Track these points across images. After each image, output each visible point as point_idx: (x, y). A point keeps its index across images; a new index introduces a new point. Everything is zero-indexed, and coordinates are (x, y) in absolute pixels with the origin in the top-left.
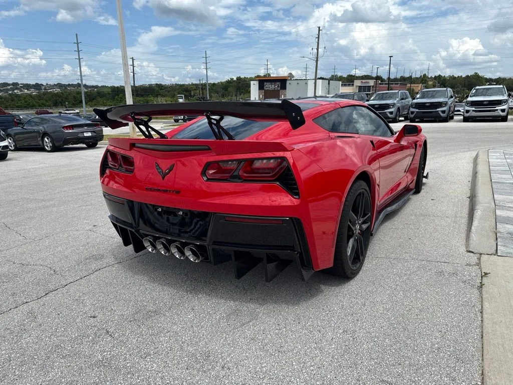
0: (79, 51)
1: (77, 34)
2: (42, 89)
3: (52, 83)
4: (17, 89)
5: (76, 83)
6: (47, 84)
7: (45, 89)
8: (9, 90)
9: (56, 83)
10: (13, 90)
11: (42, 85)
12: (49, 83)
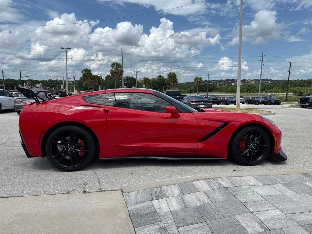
0: (262, 61)
1: (263, 51)
2: (245, 82)
3: (251, 79)
4: (233, 82)
5: (265, 79)
6: (249, 80)
7: (247, 82)
8: (229, 83)
9: (254, 79)
10: (231, 83)
11: (246, 80)
12: (250, 79)
